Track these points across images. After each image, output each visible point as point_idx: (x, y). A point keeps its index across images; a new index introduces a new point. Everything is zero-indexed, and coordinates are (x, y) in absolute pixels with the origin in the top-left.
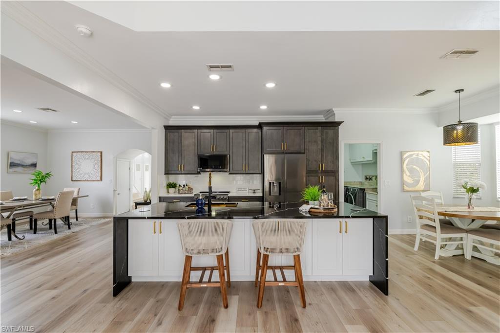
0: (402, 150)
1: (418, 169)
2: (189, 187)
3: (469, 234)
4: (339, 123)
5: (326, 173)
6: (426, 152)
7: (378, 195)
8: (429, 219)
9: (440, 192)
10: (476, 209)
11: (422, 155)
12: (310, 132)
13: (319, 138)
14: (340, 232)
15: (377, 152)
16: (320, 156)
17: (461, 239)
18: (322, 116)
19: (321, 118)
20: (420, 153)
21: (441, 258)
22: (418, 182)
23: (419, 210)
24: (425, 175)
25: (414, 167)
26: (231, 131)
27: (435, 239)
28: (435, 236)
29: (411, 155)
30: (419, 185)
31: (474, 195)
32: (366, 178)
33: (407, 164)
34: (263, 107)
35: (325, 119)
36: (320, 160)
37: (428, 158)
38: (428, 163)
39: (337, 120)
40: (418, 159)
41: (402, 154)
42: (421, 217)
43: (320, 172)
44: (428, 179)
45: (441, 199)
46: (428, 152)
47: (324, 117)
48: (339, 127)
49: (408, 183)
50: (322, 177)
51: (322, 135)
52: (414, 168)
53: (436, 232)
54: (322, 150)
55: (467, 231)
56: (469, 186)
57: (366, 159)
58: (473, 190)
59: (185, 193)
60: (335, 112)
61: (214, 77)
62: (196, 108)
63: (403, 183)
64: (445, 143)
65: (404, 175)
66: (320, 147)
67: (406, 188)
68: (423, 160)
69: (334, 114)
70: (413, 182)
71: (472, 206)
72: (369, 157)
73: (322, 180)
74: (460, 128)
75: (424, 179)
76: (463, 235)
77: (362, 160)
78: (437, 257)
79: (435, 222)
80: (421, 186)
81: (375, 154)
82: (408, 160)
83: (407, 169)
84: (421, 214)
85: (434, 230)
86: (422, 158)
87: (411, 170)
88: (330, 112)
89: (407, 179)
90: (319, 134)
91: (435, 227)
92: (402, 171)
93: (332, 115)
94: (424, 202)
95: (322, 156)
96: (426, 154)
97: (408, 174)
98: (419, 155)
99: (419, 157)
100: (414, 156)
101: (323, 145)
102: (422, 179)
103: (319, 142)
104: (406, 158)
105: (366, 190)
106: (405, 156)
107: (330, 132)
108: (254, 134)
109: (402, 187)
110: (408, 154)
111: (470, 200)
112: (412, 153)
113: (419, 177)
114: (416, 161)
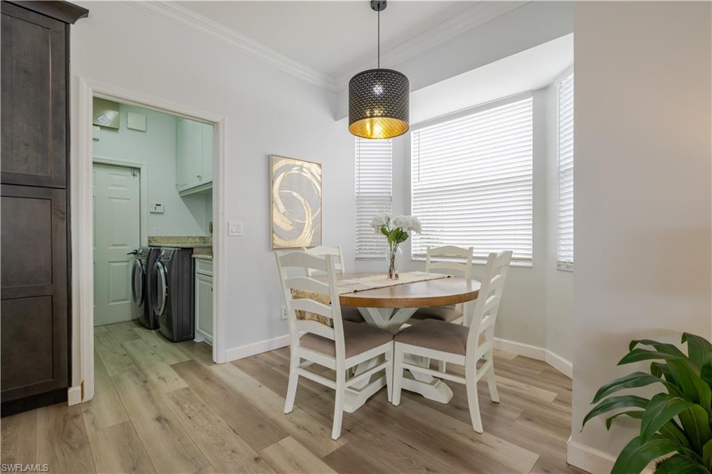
0: (271, 152)
1: (301, 199)
3: (396, 343)
6: (315, 165)
8: (320, 319)
9: (338, 248)
10: (404, 278)
11: (308, 169)
20: (306, 165)
22: (300, 228)
24: (313, 213)
25: (295, 194)
27: (332, 375)
28: (334, 369)
29: (289, 167)
30: (303, 234)
31: (401, 248)
33: (281, 187)
37: (319, 178)
38: (319, 189)
40: (300, 176)
41: (270, 160)
42: (301, 316)
44: (318, 222)
45: (340, 262)
46: (320, 165)
49: (281, 229)
52: (294, 197)
53: (335, 356)
55: (393, 337)
56: (392, 227)
58: (399, 236)
63: (271, 229)
65: (275, 210)
67: (278, 242)
68: (310, 181)
70: (292, 228)
71: (397, 272)
75: (311, 223)
77: (197, 183)
79: (332, 327)
80: (305, 239)
82: (282, 175)
83: (281, 198)
84: (303, 305)
85: (328, 348)
86: (309, 176)
87: (289, 201)
89: (279, 219)
91: (333, 342)
92: (270, 202)
94: (311, 271)
96: (315, 169)
97: (282, 209)
98: (304, 169)
99: (303, 174)
100: (295, 171)
102: (309, 221)
104: (279, 171)
105: (195, 250)
106: (276, 167)
109: (271, 240)
110: (281, 163)
111: (393, 258)
112: (292, 162)
113: (304, 218)
114: (298, 182)
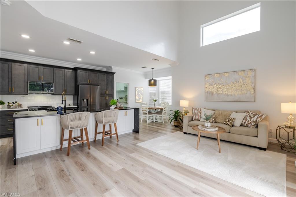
0: (136, 87)
1: (140, 94)
2: (18, 104)
4: (114, 73)
5: (109, 95)
7: (128, 104)
8: (145, 111)
10: (156, 107)
12: (102, 76)
13: (106, 79)
14: (125, 115)
15: (127, 87)
16: (106, 88)
17: (153, 116)
18: (105, 68)
19: (105, 69)
20: (141, 88)
21: (148, 123)
23: (142, 108)
24: (142, 96)
25: (139, 93)
26: (55, 69)
28: (147, 116)
29: (138, 89)
30: (140, 100)
31: (156, 102)
32: (120, 98)
33: (137, 92)
34: (79, 60)
35: (106, 70)
36: (106, 89)
38: (143, 92)
39: (113, 72)
40: (140, 90)
41: (135, 88)
43: (106, 94)
44: (143, 98)
47: (106, 69)
48: (114, 75)
50: (107, 97)
51: (107, 77)
54: (107, 84)
55: (154, 114)
56: (154, 100)
57: (121, 90)
58: (155, 101)
59: (16, 108)
60: (112, 68)
61: (67, 43)
62: (32, 51)
63: (136, 99)
64: (149, 85)
66: (106, 83)
67: (137, 101)
69: (112, 69)
70: (138, 99)
72: (123, 89)
73: (107, 98)
74: (153, 81)
76: (153, 115)
77: (119, 90)
78: (147, 123)
79: (147, 111)
81: (126, 88)
84: (143, 109)
85: (146, 114)
87: (138, 94)
88: (110, 68)
90: (106, 77)
92: (135, 95)
93: (111, 69)
95: (107, 87)
96: (142, 89)
97: (137, 96)
100: (139, 89)
101: (107, 83)
103: (106, 81)
104: (137, 90)
106: (136, 89)
107: (111, 77)
108: (70, 72)
109: (136, 101)
110: (137, 88)
111: (155, 104)
112: (139, 88)
113: (140, 97)
114: (140, 91)
